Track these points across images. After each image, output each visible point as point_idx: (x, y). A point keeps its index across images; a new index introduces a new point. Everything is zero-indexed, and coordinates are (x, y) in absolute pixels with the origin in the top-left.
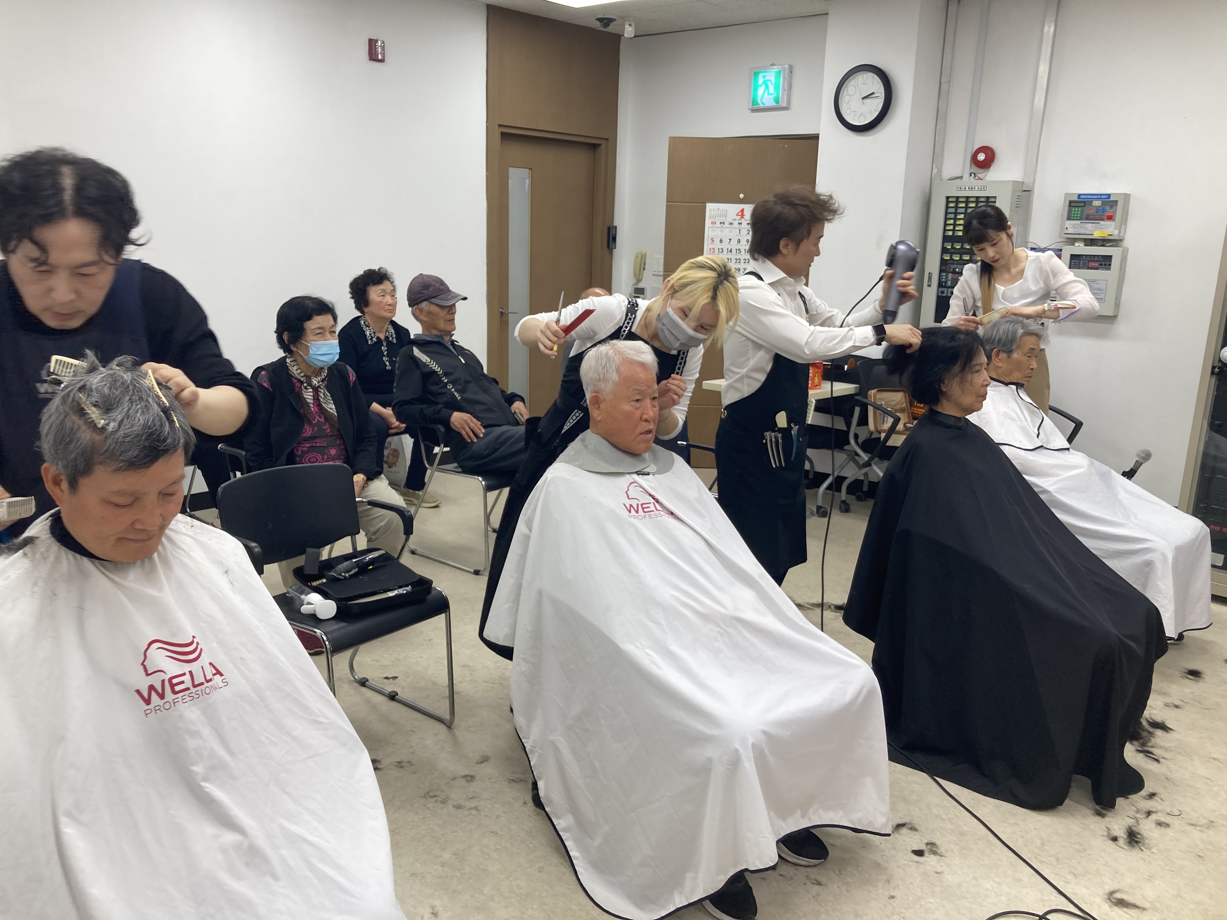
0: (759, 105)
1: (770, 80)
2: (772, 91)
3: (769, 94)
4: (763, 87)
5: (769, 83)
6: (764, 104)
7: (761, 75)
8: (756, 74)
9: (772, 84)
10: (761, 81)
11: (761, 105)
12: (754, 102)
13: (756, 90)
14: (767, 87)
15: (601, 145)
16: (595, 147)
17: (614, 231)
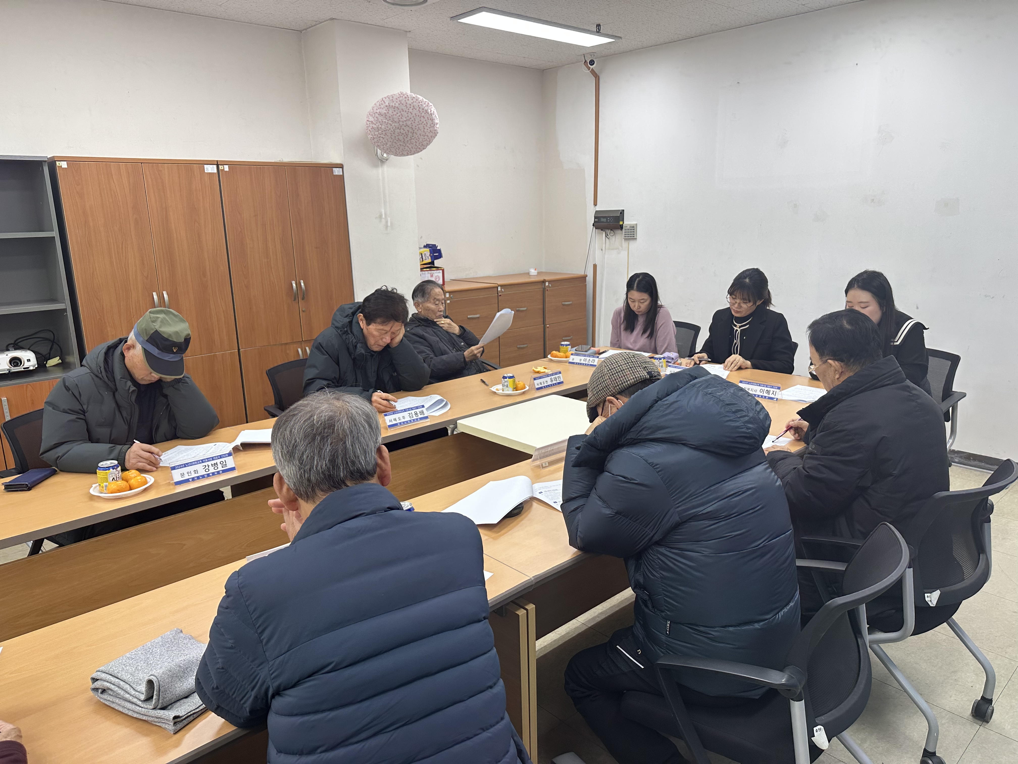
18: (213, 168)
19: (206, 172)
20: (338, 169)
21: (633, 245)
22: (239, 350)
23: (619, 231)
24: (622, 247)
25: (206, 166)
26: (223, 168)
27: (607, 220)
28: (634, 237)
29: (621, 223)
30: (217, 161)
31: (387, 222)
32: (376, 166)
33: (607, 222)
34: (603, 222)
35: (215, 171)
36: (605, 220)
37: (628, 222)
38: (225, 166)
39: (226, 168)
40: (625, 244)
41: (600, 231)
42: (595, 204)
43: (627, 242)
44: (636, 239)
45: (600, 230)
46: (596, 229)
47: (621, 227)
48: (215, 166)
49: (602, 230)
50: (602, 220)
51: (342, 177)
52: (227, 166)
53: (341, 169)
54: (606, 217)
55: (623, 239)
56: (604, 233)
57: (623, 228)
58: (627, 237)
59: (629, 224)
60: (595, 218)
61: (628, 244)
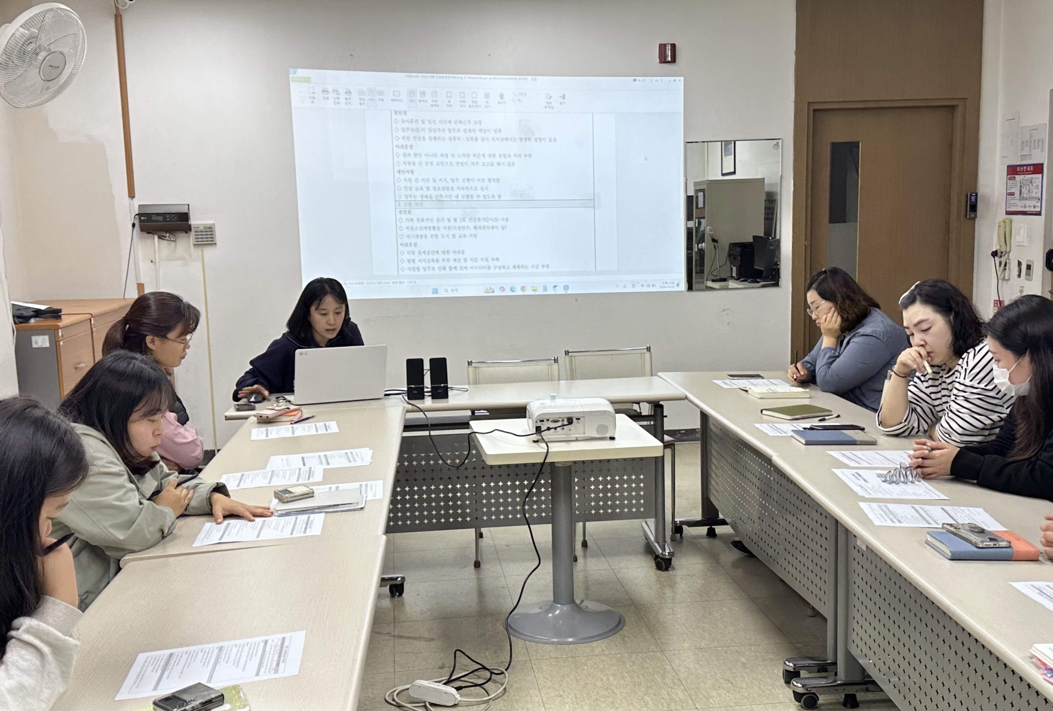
15: (957, 106)
16: (953, 108)
17: (973, 198)
21: (209, 252)
23: (184, 234)
24: (190, 255)
28: (212, 241)
29: (189, 223)
33: (165, 220)
34: (157, 221)
36: (161, 218)
37: (196, 221)
40: (196, 252)
41: (145, 234)
42: (132, 195)
43: (199, 250)
44: (215, 244)
46: (142, 231)
47: (187, 229)
49: (148, 233)
50: (154, 218)
54: (164, 215)
55: (192, 246)
56: (156, 237)
57: (190, 230)
58: (198, 241)
59: (201, 225)
60: (140, 215)
61: (202, 251)
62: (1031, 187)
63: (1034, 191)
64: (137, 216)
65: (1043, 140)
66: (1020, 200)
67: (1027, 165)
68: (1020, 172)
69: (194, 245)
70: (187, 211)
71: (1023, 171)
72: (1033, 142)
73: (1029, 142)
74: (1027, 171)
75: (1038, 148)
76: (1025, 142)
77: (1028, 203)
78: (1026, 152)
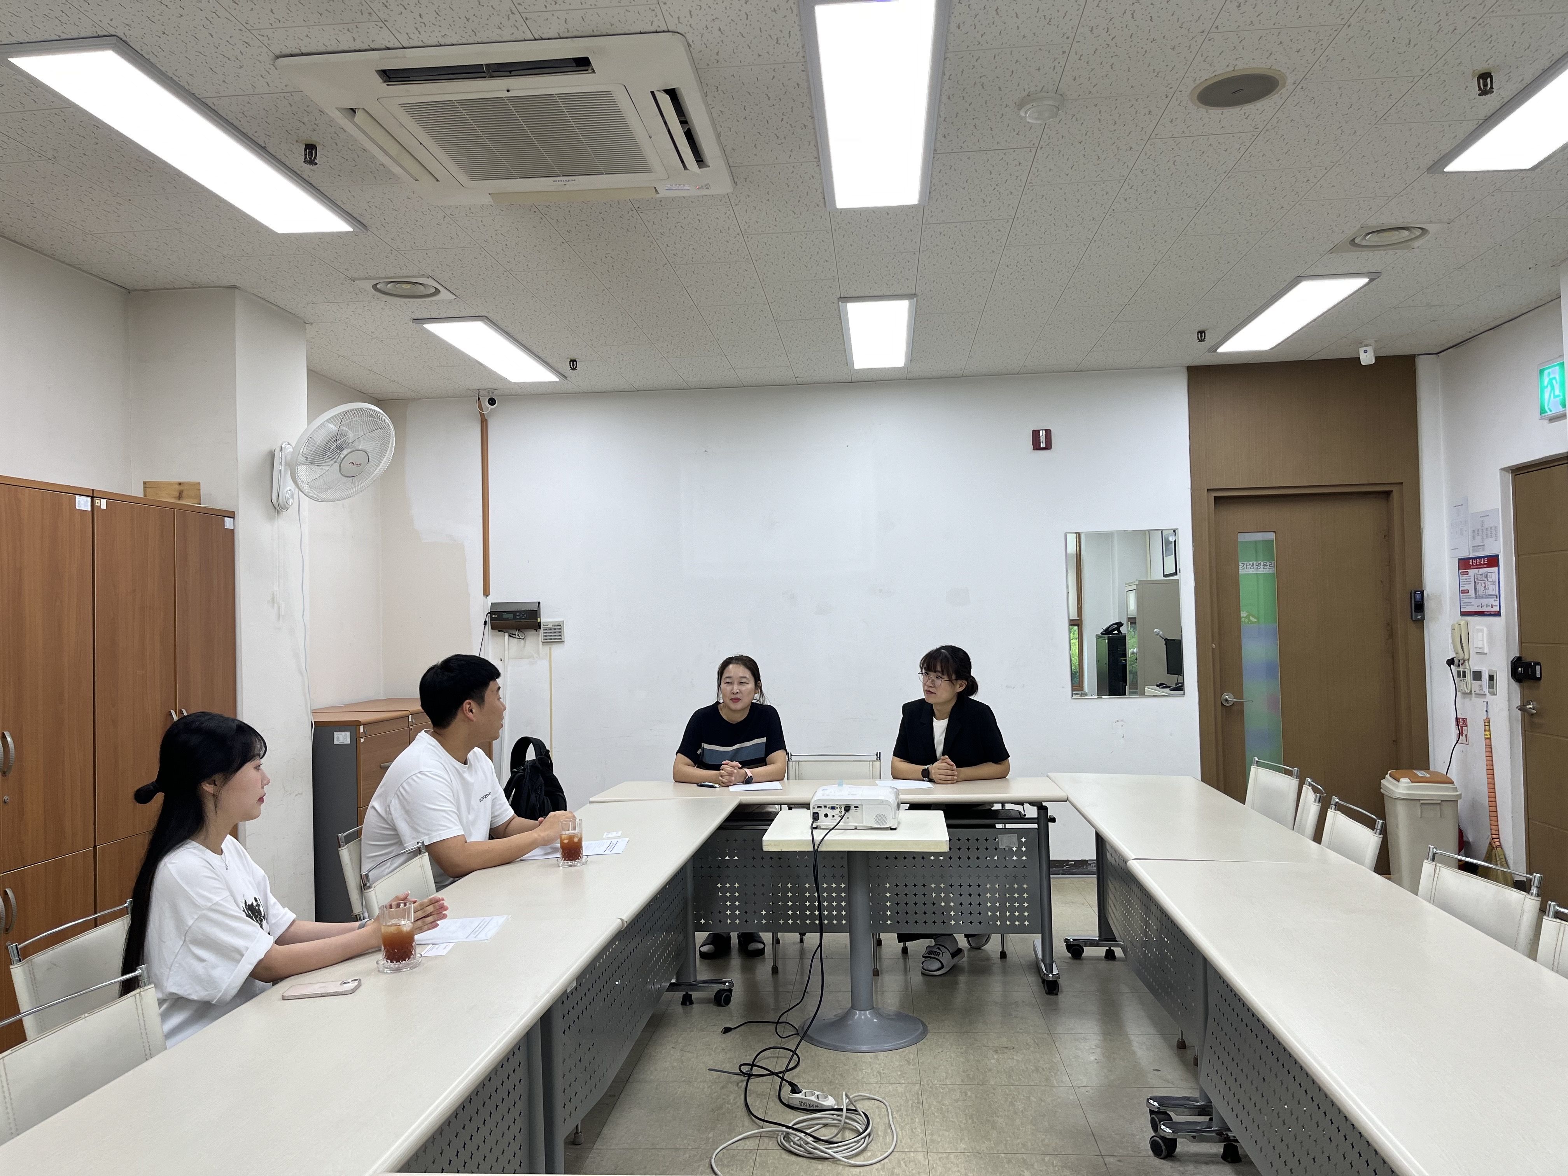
0: (1547, 412)
1: (1555, 378)
2: (1557, 392)
3: (1555, 397)
4: (1549, 386)
5: (1554, 381)
6: (1551, 411)
7: (1546, 372)
8: (1541, 372)
9: (1557, 383)
10: (1546, 381)
11: (1549, 413)
12: (1542, 411)
13: (1542, 392)
14: (1553, 388)
15: (1392, 491)
16: (1387, 494)
17: (1418, 597)
18: (87, 501)
19: (77, 508)
20: (229, 519)
21: (557, 650)
22: (95, 846)
23: (533, 632)
24: (539, 654)
25: (78, 497)
26: (99, 505)
27: (515, 616)
28: (560, 639)
29: (539, 621)
30: (93, 490)
31: (279, 608)
32: (271, 518)
33: (514, 618)
34: (507, 619)
35: (89, 508)
36: (511, 616)
37: (545, 618)
38: (102, 500)
39: (103, 504)
40: (544, 650)
42: (486, 593)
43: (547, 648)
44: (563, 642)
45: (497, 631)
46: (493, 628)
47: (538, 626)
48: (89, 499)
49: (499, 631)
50: (505, 616)
51: (232, 532)
52: (105, 500)
53: (232, 519)
54: (514, 613)
55: (541, 643)
56: (507, 635)
57: (540, 628)
58: (546, 639)
59: (551, 622)
60: (491, 613)
61: (550, 649)
62: (1486, 582)
63: (1491, 587)
64: (489, 614)
65: (1496, 527)
66: (1476, 598)
67: (1480, 558)
68: (1473, 565)
69: (543, 642)
70: (536, 609)
71: (1477, 565)
72: (1485, 530)
73: (1480, 531)
74: (1481, 564)
75: (1492, 537)
76: (1476, 531)
77: (1484, 601)
78: (1478, 541)
